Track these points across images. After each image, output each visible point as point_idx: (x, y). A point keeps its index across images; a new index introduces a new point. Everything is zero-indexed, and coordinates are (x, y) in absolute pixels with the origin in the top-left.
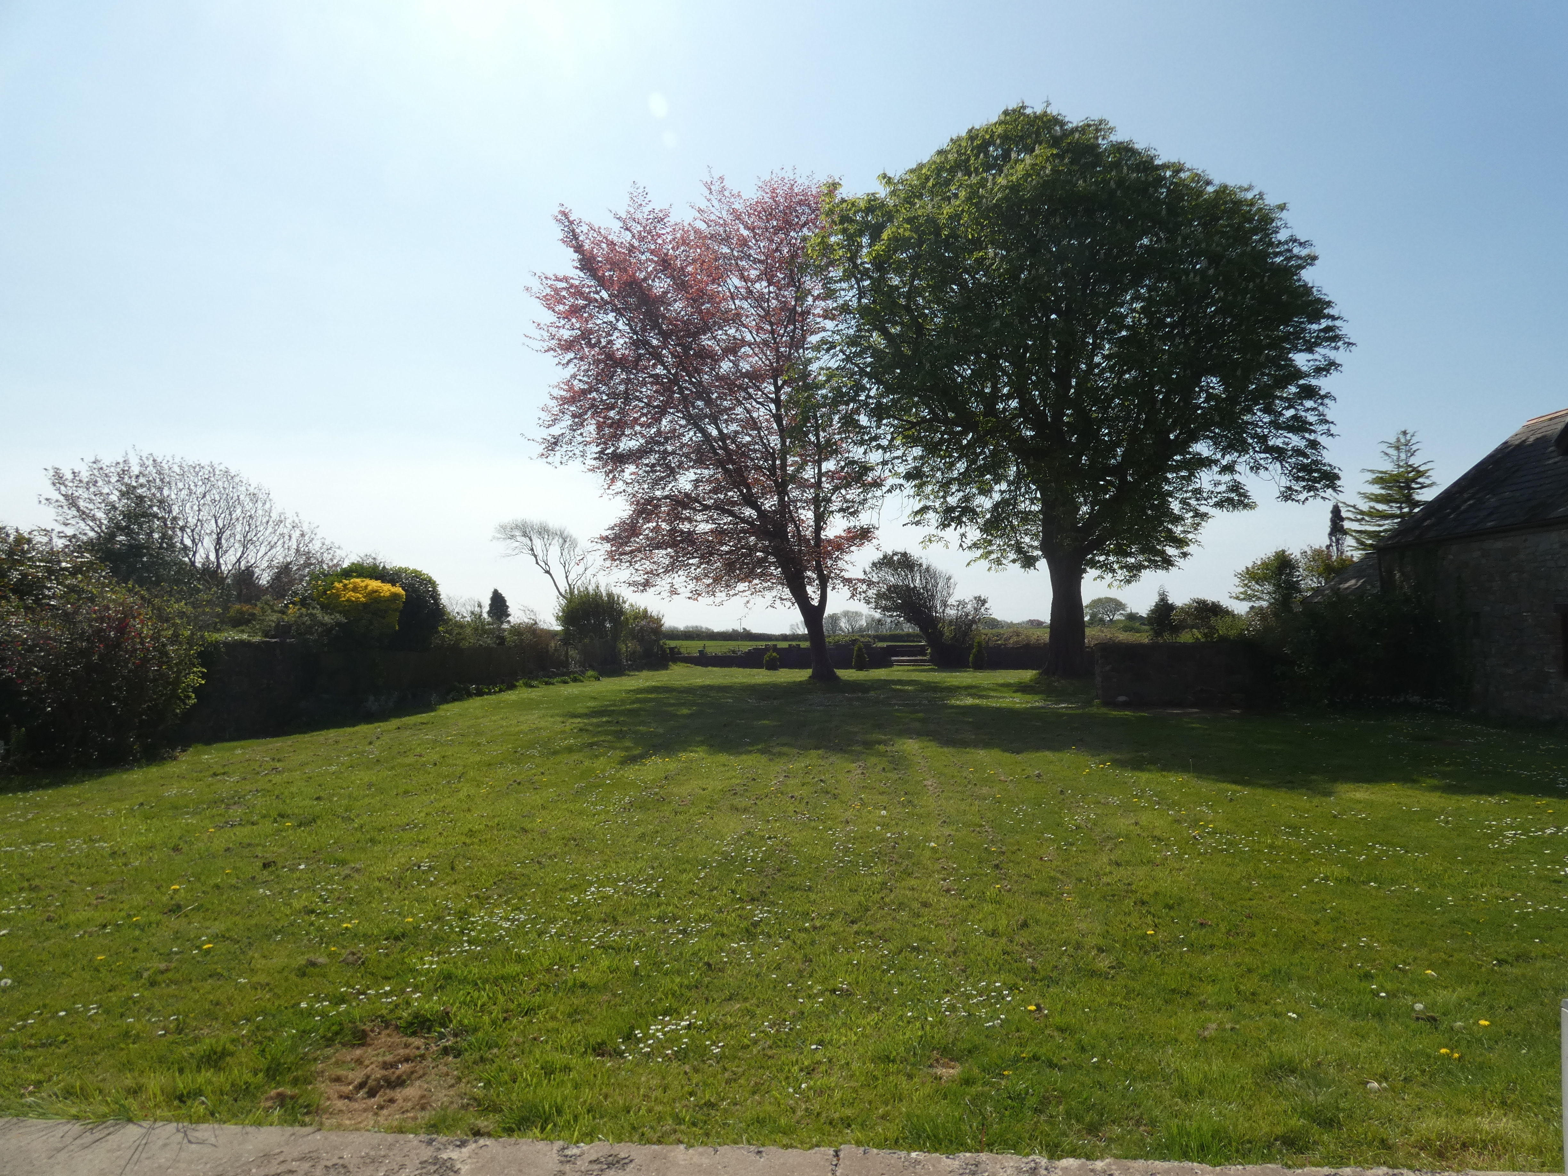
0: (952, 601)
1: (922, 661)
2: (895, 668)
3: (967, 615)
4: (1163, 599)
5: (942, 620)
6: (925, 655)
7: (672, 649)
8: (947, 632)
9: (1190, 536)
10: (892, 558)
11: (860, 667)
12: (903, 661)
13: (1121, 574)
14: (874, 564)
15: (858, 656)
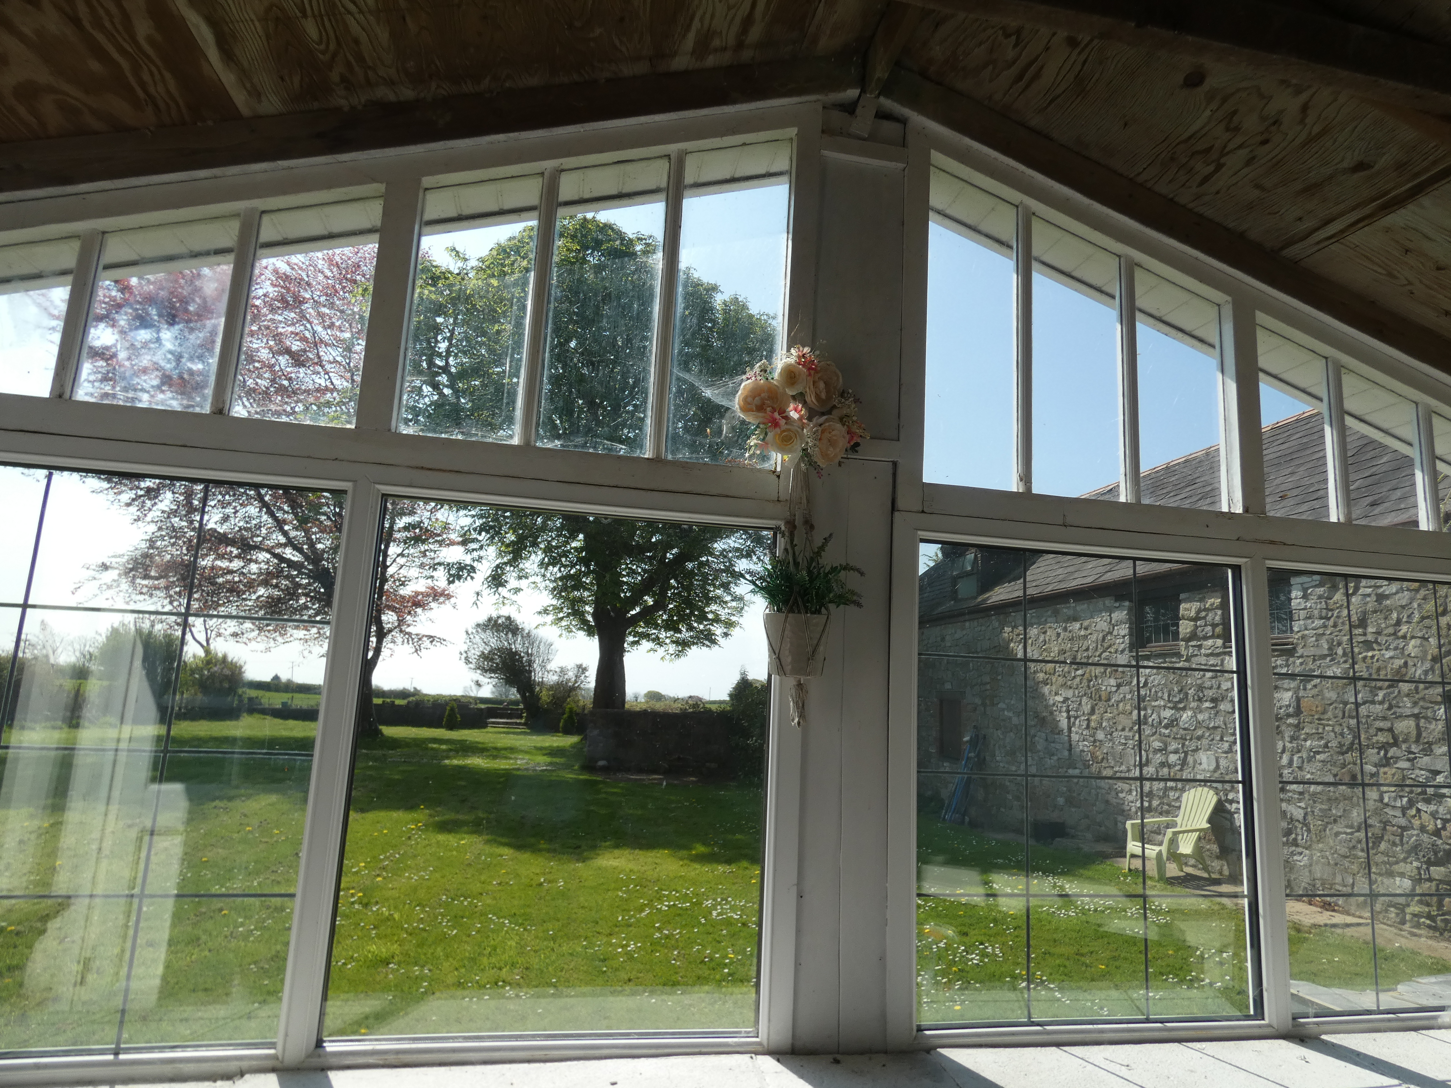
0: (553, 666)
1: (517, 724)
2: (489, 729)
3: (569, 680)
4: (744, 674)
5: (542, 684)
6: (521, 717)
7: (250, 699)
8: (545, 697)
9: (733, 618)
10: (496, 621)
11: (451, 727)
12: (499, 723)
13: (672, 648)
14: (478, 625)
15: (449, 715)
